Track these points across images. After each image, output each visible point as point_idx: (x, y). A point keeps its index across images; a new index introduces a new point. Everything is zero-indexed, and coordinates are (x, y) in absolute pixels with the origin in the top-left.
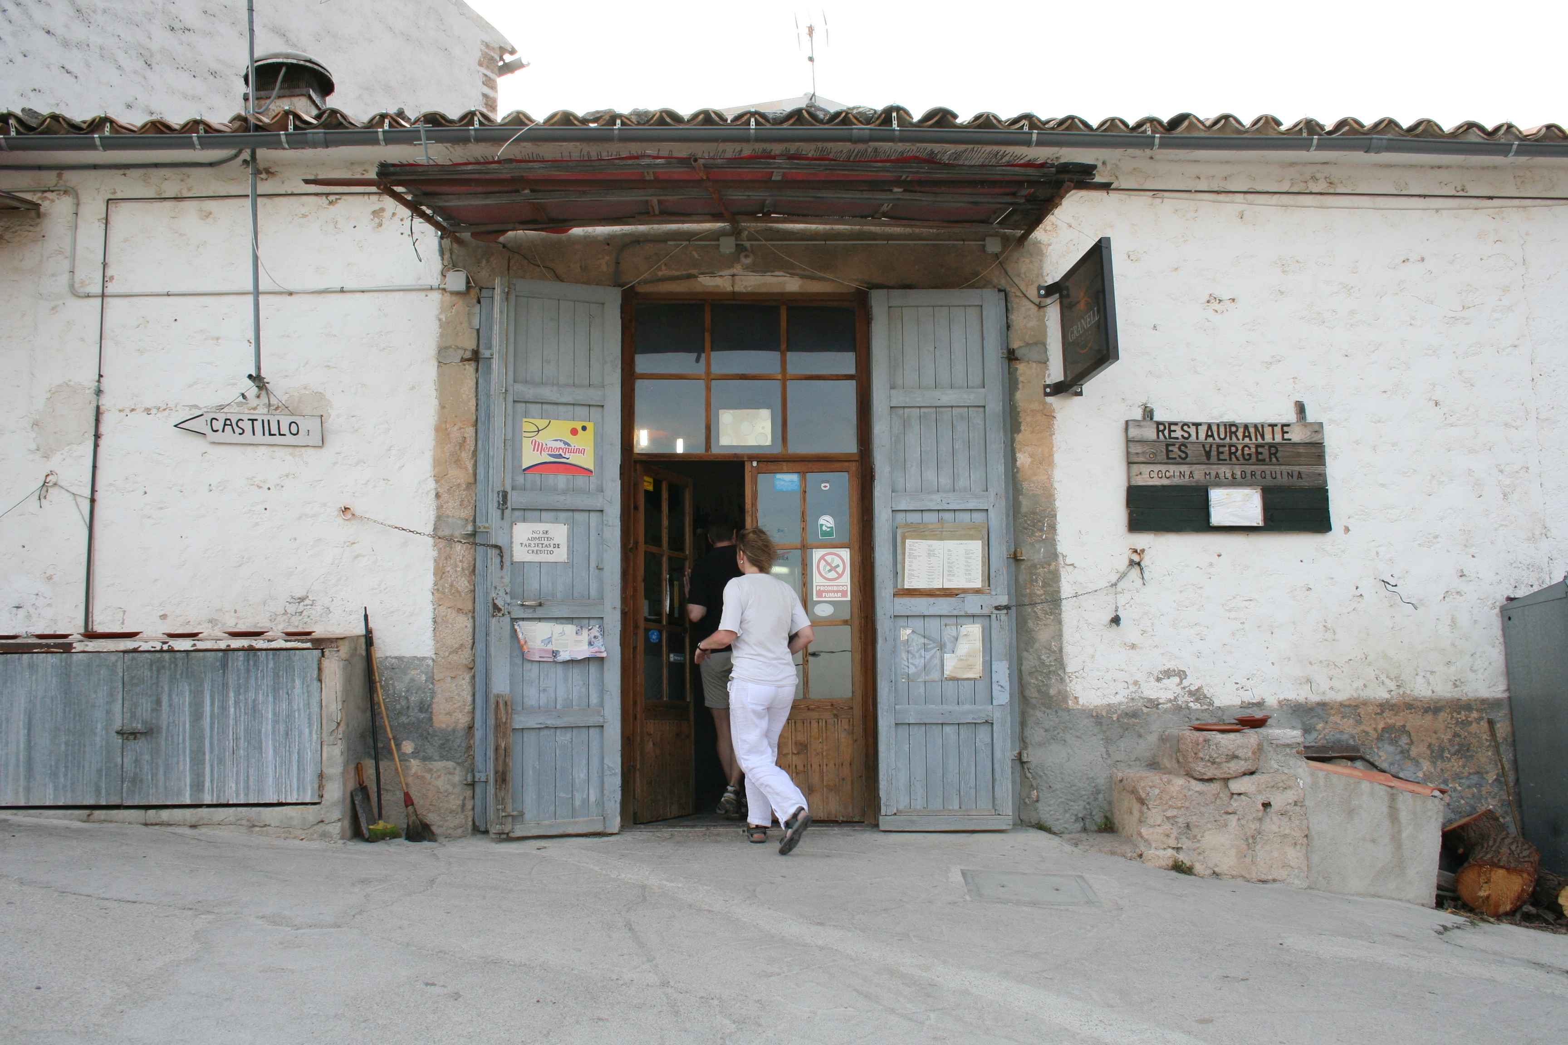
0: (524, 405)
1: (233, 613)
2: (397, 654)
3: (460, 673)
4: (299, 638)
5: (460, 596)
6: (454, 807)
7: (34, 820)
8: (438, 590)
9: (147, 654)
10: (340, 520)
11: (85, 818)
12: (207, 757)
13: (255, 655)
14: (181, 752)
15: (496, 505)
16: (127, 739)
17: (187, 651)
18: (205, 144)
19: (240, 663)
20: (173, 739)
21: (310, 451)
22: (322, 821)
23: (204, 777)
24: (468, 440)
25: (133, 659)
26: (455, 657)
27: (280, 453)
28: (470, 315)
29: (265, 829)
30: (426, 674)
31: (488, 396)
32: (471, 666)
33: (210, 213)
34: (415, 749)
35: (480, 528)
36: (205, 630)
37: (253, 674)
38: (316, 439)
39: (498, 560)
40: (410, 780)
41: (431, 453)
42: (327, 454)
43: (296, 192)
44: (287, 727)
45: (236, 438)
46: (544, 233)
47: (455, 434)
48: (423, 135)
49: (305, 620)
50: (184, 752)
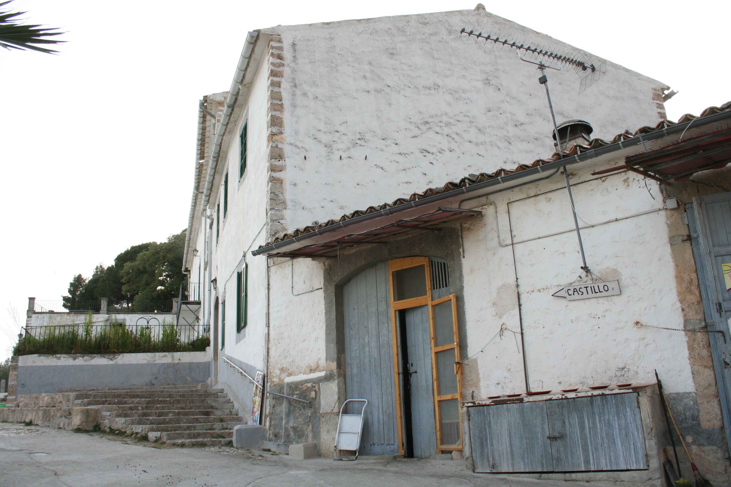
0: (721, 257)
1: (591, 378)
2: (675, 392)
3: (711, 399)
4: (625, 387)
5: (704, 359)
6: (721, 471)
7: (517, 479)
8: (692, 357)
9: (556, 401)
10: (635, 329)
11: (538, 478)
12: (590, 448)
13: (605, 397)
14: (577, 446)
15: (716, 310)
16: (552, 441)
17: (574, 398)
18: (543, 169)
19: (599, 402)
20: (573, 440)
21: (615, 297)
22: (651, 479)
23: (589, 457)
24: (694, 280)
25: (550, 403)
26: (706, 391)
27: (601, 300)
28: (682, 218)
29: (622, 482)
30: (693, 401)
31: (700, 256)
32: (717, 395)
33: (551, 199)
34: (693, 440)
35: (708, 323)
36: (580, 387)
37: (606, 407)
38: (617, 291)
39: (723, 338)
40: (693, 456)
41: (676, 289)
42: (623, 298)
43: (586, 180)
44: (626, 431)
45: (580, 297)
46: (712, 170)
47: (686, 277)
48: (641, 139)
49: (626, 378)
50: (579, 446)
